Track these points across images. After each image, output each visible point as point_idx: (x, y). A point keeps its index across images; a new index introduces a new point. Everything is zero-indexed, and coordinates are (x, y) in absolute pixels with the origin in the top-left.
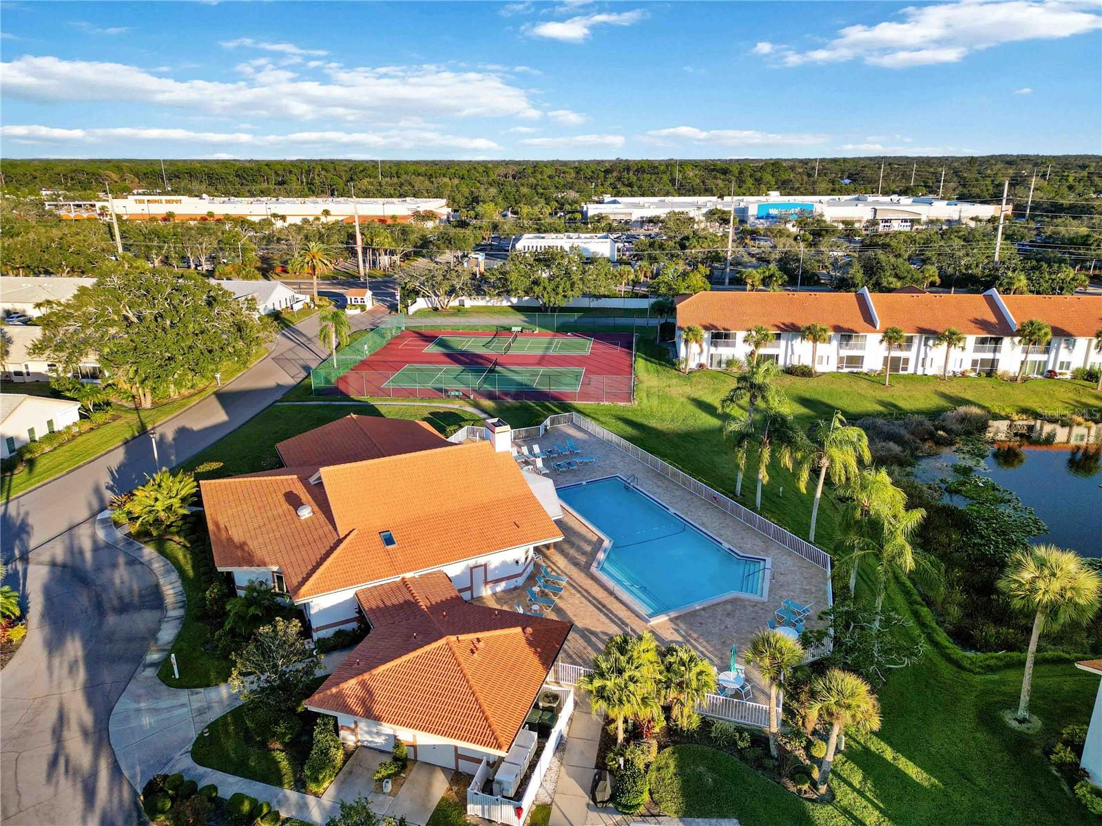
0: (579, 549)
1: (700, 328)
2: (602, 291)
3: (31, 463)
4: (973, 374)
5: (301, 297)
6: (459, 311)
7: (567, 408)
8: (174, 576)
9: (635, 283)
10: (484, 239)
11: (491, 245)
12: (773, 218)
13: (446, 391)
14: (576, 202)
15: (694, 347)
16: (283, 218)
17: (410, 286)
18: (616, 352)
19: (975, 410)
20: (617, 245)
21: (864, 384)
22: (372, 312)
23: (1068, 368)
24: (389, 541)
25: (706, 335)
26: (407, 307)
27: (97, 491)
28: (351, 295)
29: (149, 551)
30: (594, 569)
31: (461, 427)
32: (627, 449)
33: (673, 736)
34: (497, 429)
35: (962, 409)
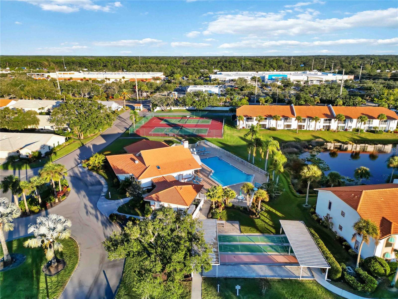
0: (206, 173)
1: (243, 116)
2: (215, 105)
3: (55, 153)
4: (323, 130)
5: (120, 106)
6: (170, 111)
7: (203, 139)
8: (103, 179)
9: (225, 102)
10: (177, 87)
11: (179, 89)
12: (273, 80)
13: (168, 135)
14: (207, 74)
15: (241, 122)
16: (109, 79)
17: (155, 103)
18: (218, 123)
19: (321, 140)
20: (221, 89)
21: (291, 133)
22: (143, 111)
23: (351, 128)
24: (159, 168)
25: (245, 118)
26: (154, 110)
27: (76, 160)
28: (136, 106)
29: (94, 173)
30: (209, 177)
31: (173, 144)
32: (219, 150)
33: (226, 208)
34: (185, 142)
35: (317, 140)
